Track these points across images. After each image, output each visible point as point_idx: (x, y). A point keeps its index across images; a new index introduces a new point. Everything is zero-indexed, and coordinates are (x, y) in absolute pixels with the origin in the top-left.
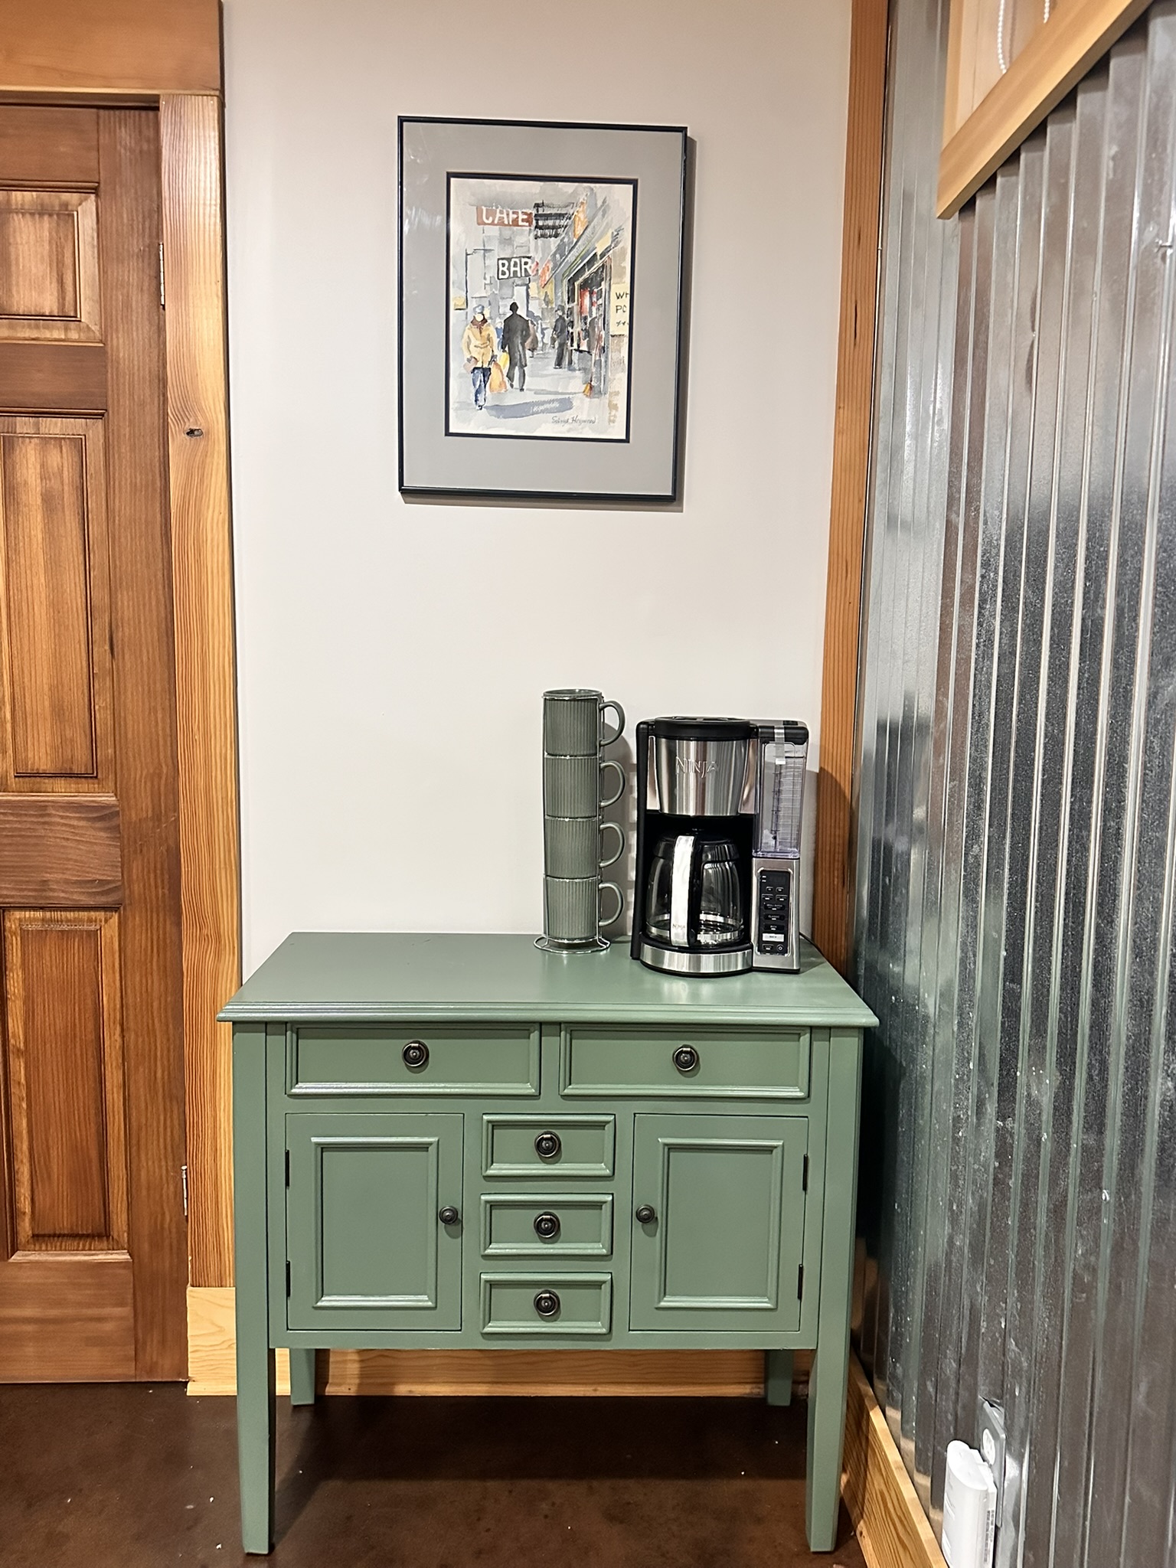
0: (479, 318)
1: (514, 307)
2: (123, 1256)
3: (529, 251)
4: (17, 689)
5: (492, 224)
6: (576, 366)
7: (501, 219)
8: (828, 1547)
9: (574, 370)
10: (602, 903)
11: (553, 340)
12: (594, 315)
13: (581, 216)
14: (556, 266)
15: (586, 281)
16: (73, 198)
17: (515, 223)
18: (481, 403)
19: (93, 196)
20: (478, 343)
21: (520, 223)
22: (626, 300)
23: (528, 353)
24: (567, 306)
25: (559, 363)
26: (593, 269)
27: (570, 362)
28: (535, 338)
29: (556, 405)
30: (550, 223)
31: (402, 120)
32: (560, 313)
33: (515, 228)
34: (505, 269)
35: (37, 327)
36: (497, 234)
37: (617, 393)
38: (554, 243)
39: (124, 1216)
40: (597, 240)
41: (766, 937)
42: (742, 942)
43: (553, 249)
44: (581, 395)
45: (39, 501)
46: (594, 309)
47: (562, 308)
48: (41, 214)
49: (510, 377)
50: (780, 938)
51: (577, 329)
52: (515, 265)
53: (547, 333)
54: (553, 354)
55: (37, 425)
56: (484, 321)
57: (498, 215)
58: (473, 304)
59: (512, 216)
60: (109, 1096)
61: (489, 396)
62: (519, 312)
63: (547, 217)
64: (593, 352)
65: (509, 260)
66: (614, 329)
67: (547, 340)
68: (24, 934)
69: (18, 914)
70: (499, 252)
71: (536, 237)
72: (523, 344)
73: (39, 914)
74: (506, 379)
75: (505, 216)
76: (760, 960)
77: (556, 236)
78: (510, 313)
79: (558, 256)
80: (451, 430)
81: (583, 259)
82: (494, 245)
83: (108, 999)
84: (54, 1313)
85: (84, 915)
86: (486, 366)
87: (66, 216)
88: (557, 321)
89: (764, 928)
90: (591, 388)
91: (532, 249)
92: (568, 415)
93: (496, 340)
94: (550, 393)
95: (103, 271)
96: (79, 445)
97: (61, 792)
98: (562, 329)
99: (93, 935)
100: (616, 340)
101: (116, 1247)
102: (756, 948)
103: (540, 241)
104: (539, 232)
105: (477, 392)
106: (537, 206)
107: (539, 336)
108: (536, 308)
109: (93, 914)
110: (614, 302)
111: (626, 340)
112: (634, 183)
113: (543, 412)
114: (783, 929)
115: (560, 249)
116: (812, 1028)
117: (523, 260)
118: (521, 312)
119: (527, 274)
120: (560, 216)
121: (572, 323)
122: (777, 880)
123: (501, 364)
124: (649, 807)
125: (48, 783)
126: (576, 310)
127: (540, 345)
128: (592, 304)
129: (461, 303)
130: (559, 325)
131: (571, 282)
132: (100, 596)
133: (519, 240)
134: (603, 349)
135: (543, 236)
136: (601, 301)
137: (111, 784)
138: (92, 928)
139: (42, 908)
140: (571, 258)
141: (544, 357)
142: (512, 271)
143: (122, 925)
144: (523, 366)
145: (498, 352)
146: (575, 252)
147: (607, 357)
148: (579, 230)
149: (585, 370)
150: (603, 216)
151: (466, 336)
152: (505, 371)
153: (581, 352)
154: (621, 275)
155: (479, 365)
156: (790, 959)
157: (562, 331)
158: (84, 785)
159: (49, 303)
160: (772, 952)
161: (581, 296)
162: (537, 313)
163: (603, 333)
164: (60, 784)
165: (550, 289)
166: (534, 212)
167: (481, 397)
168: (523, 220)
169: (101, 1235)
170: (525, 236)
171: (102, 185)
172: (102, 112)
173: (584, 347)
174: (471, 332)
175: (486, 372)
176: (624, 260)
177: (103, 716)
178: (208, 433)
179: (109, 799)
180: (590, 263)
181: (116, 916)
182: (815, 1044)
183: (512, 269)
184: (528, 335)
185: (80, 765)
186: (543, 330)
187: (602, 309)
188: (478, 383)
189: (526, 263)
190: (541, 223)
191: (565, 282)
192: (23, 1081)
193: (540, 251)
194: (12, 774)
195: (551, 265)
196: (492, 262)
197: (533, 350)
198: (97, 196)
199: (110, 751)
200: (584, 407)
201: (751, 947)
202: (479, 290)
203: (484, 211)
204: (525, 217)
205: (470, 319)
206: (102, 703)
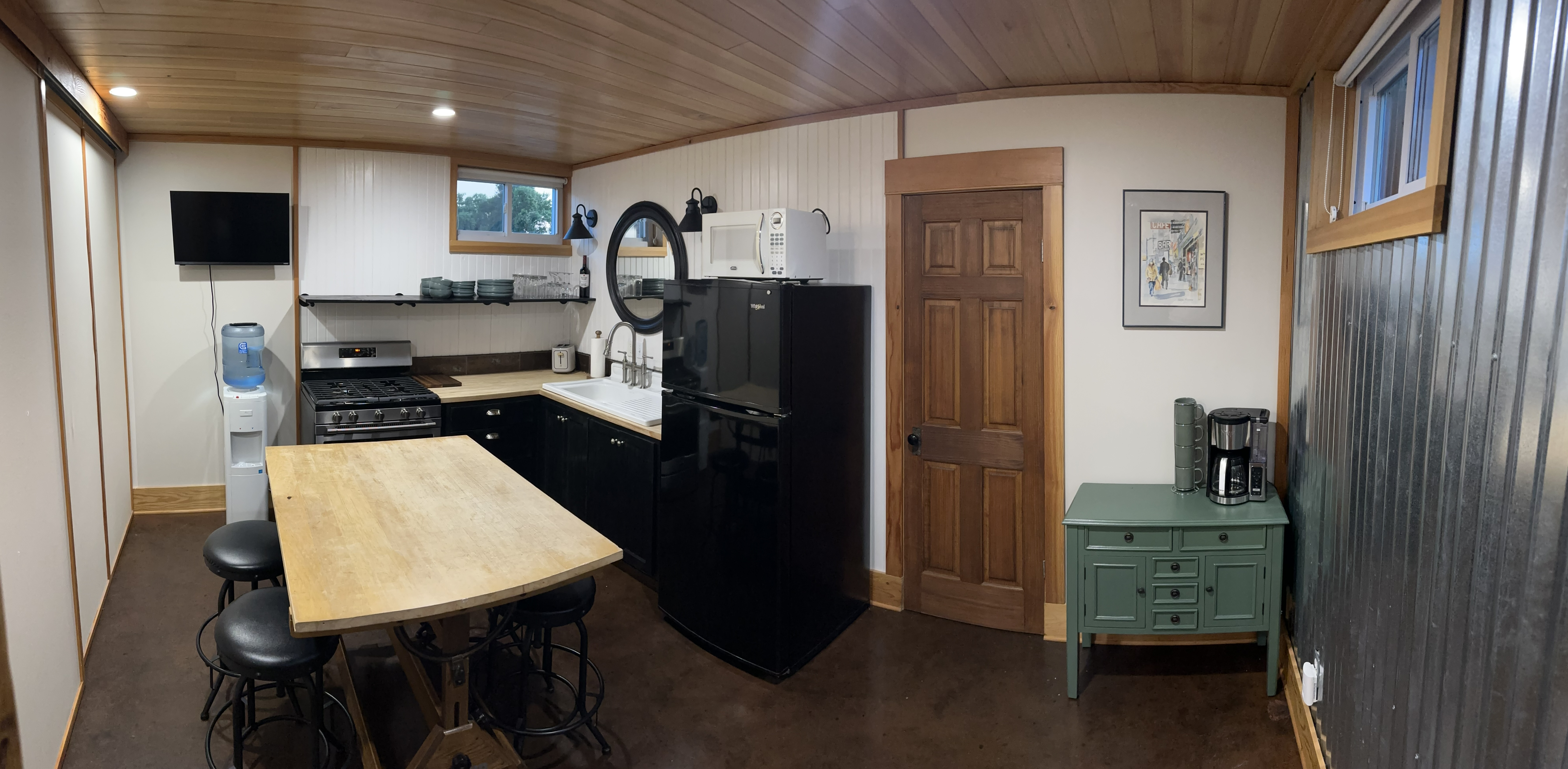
0: (1152, 263)
1: (1164, 259)
2: (1021, 589)
3: (1169, 238)
4: (991, 394)
5: (1156, 228)
6: (1186, 280)
7: (1159, 226)
8: (1273, 694)
9: (1185, 281)
10: (1195, 475)
11: (1178, 271)
12: (1193, 261)
13: (1188, 224)
14: (1179, 243)
15: (1190, 249)
16: (1014, 223)
17: (1164, 228)
18: (1152, 294)
19: (1020, 222)
20: (1151, 272)
21: (1166, 228)
22: (1204, 256)
23: (1169, 276)
24: (1183, 258)
25: (1180, 279)
26: (1192, 244)
27: (1184, 278)
28: (1172, 270)
29: (1179, 294)
30: (1177, 227)
31: (1124, 191)
32: (1180, 261)
33: (1164, 230)
34: (1161, 245)
35: (1001, 270)
36: (1158, 232)
37: (1201, 289)
38: (1178, 235)
39: (1021, 575)
40: (1194, 233)
41: (1254, 490)
42: (1246, 492)
43: (1178, 237)
44: (1188, 290)
45: (1000, 330)
46: (1193, 259)
47: (1181, 259)
48: (1004, 230)
49: (1162, 284)
50: (1259, 490)
51: (1187, 266)
52: (1164, 243)
53: (1175, 268)
54: (1178, 275)
55: (1000, 305)
56: (1153, 264)
57: (1158, 225)
58: (1149, 258)
59: (1163, 225)
60: (1017, 535)
61: (1155, 291)
62: (1165, 261)
63: (1175, 225)
64: (1192, 275)
65: (1162, 242)
66: (1200, 266)
67: (1176, 271)
68: (990, 476)
69: (988, 469)
70: (1159, 239)
71: (1172, 233)
72: (1167, 272)
73: (995, 470)
74: (1161, 285)
75: (1160, 225)
76: (1251, 497)
77: (1179, 232)
78: (1162, 261)
79: (1179, 240)
80: (1141, 304)
81: (1188, 241)
82: (1157, 236)
83: (1018, 500)
84: (997, 605)
85: (1010, 471)
86: (1154, 281)
87: (1012, 229)
88: (1179, 264)
89: (1253, 486)
90: (1192, 288)
91: (1170, 237)
92: (1183, 297)
93: (1158, 271)
94: (1177, 290)
95: (1023, 248)
96: (1014, 311)
97: (1004, 430)
98: (1181, 266)
99: (1014, 479)
100: (1200, 270)
101: (1018, 585)
102: (1250, 494)
103: (1173, 234)
104: (1173, 231)
105: (1151, 290)
106: (1172, 221)
107: (1173, 269)
108: (1172, 259)
109: (1013, 472)
110: (1200, 256)
111: (1204, 270)
112: (1207, 212)
113: (1174, 297)
114: (1260, 487)
115: (1180, 237)
116: (1267, 526)
117: (1167, 242)
118: (1166, 261)
119: (1168, 247)
120: (1180, 225)
121: (1184, 264)
122: (1258, 471)
123: (1159, 280)
124: (1212, 444)
125: (1000, 426)
126: (1186, 260)
127: (1173, 272)
128: (1192, 257)
129: (1145, 258)
130: (1180, 265)
131: (1184, 249)
132: (1019, 363)
133: (1166, 234)
134: (1196, 274)
135: (1174, 232)
136: (1195, 256)
137: (1021, 428)
138: (1013, 476)
139: (997, 468)
140: (1184, 240)
141: (1175, 276)
142: (1163, 246)
143: (1023, 476)
144: (1167, 280)
145: (1158, 275)
146: (1186, 238)
147: (1197, 277)
148: (1187, 230)
149: (1189, 281)
150: (1196, 224)
151: (1147, 271)
152: (1161, 282)
153: (1188, 275)
154: (1203, 246)
155: (1151, 280)
156: (1262, 497)
157: (1181, 267)
158: (1011, 427)
159: (1006, 263)
160: (1256, 495)
161: (1188, 254)
162: (1172, 261)
163: (1196, 268)
164: (1003, 427)
165: (1177, 252)
166: (1171, 223)
167: (1152, 292)
168: (1167, 227)
169: (1013, 580)
170: (1168, 232)
171: (1024, 219)
172: (1024, 192)
173: (1189, 273)
174: (1149, 269)
175: (1154, 283)
176: (1203, 241)
177: (1019, 404)
178: (1057, 307)
179: (1020, 433)
180: (1191, 242)
181: (1021, 473)
182: (1268, 530)
183: (1163, 245)
184: (1169, 269)
185: (1011, 422)
186: (1174, 267)
187: (1195, 259)
188: (1151, 287)
189: (1168, 243)
190: (1173, 227)
191: (1182, 249)
192: (988, 525)
193: (1173, 238)
194: (988, 423)
195: (1177, 243)
196: (1156, 242)
197: (1171, 274)
198: (1022, 222)
199: (1021, 416)
200: (1189, 294)
201: (1249, 493)
202: (1151, 253)
203: (1154, 223)
204: (1168, 225)
205: (1148, 264)
206: (1019, 399)
